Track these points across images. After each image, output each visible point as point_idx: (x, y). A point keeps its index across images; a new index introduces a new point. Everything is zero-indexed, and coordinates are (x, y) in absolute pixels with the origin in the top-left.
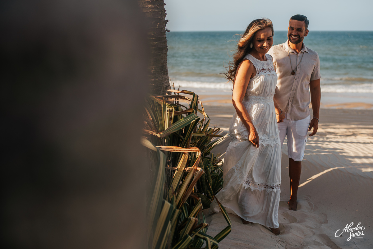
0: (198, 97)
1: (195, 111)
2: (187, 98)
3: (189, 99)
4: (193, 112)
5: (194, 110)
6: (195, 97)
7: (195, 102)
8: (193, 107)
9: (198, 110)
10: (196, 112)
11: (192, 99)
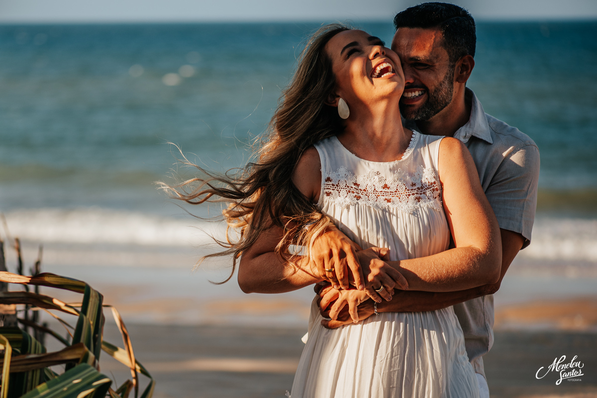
0: (100, 297)
1: (92, 355)
2: (62, 305)
3: (66, 305)
4: (86, 358)
5: (89, 348)
6: (93, 301)
7: (90, 319)
8: (83, 339)
9: (103, 346)
10: (97, 357)
11: (80, 309)
